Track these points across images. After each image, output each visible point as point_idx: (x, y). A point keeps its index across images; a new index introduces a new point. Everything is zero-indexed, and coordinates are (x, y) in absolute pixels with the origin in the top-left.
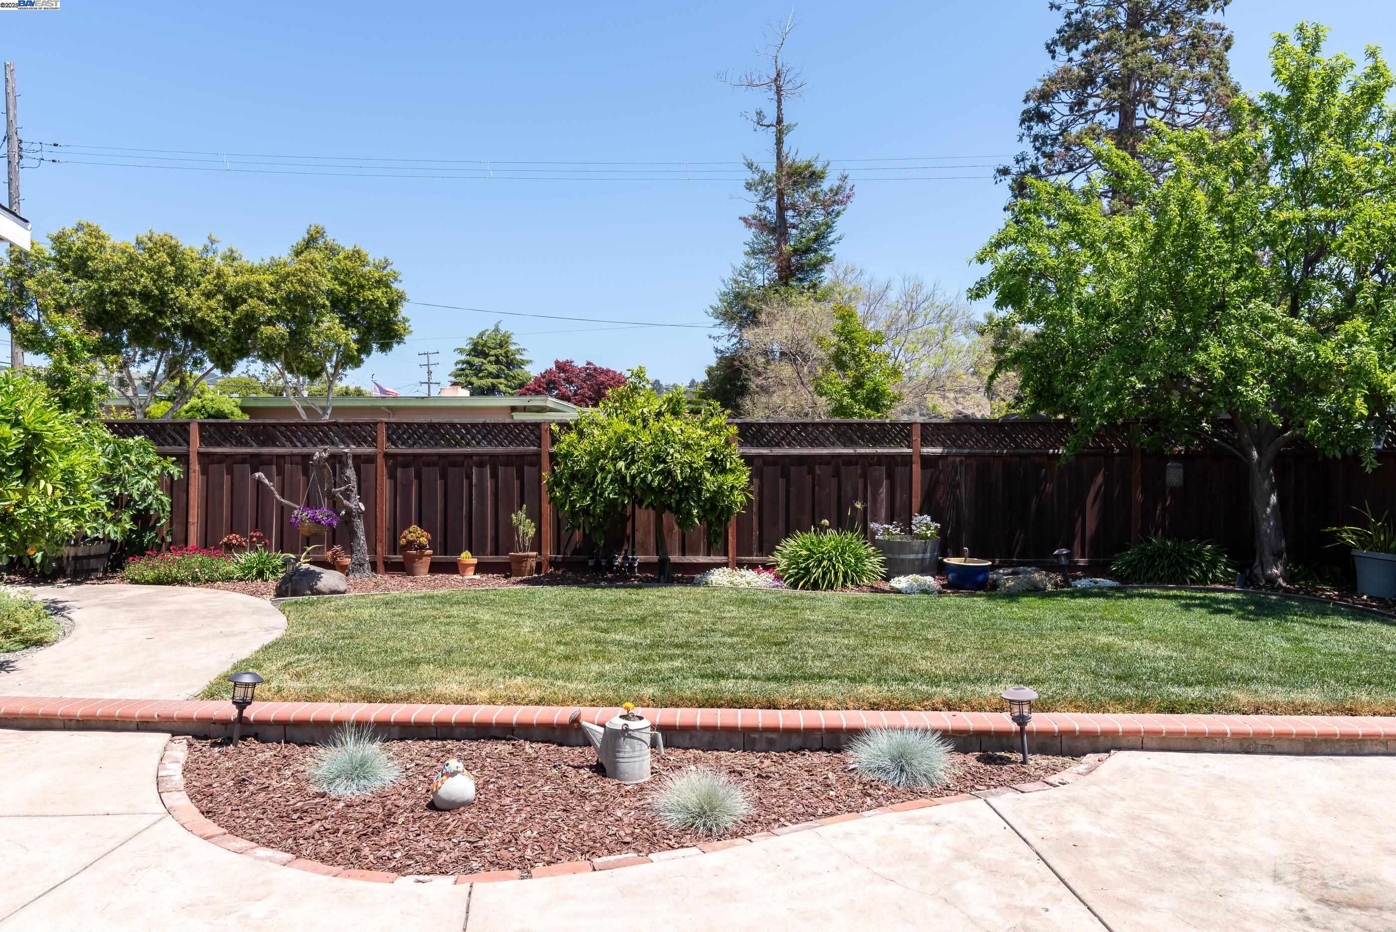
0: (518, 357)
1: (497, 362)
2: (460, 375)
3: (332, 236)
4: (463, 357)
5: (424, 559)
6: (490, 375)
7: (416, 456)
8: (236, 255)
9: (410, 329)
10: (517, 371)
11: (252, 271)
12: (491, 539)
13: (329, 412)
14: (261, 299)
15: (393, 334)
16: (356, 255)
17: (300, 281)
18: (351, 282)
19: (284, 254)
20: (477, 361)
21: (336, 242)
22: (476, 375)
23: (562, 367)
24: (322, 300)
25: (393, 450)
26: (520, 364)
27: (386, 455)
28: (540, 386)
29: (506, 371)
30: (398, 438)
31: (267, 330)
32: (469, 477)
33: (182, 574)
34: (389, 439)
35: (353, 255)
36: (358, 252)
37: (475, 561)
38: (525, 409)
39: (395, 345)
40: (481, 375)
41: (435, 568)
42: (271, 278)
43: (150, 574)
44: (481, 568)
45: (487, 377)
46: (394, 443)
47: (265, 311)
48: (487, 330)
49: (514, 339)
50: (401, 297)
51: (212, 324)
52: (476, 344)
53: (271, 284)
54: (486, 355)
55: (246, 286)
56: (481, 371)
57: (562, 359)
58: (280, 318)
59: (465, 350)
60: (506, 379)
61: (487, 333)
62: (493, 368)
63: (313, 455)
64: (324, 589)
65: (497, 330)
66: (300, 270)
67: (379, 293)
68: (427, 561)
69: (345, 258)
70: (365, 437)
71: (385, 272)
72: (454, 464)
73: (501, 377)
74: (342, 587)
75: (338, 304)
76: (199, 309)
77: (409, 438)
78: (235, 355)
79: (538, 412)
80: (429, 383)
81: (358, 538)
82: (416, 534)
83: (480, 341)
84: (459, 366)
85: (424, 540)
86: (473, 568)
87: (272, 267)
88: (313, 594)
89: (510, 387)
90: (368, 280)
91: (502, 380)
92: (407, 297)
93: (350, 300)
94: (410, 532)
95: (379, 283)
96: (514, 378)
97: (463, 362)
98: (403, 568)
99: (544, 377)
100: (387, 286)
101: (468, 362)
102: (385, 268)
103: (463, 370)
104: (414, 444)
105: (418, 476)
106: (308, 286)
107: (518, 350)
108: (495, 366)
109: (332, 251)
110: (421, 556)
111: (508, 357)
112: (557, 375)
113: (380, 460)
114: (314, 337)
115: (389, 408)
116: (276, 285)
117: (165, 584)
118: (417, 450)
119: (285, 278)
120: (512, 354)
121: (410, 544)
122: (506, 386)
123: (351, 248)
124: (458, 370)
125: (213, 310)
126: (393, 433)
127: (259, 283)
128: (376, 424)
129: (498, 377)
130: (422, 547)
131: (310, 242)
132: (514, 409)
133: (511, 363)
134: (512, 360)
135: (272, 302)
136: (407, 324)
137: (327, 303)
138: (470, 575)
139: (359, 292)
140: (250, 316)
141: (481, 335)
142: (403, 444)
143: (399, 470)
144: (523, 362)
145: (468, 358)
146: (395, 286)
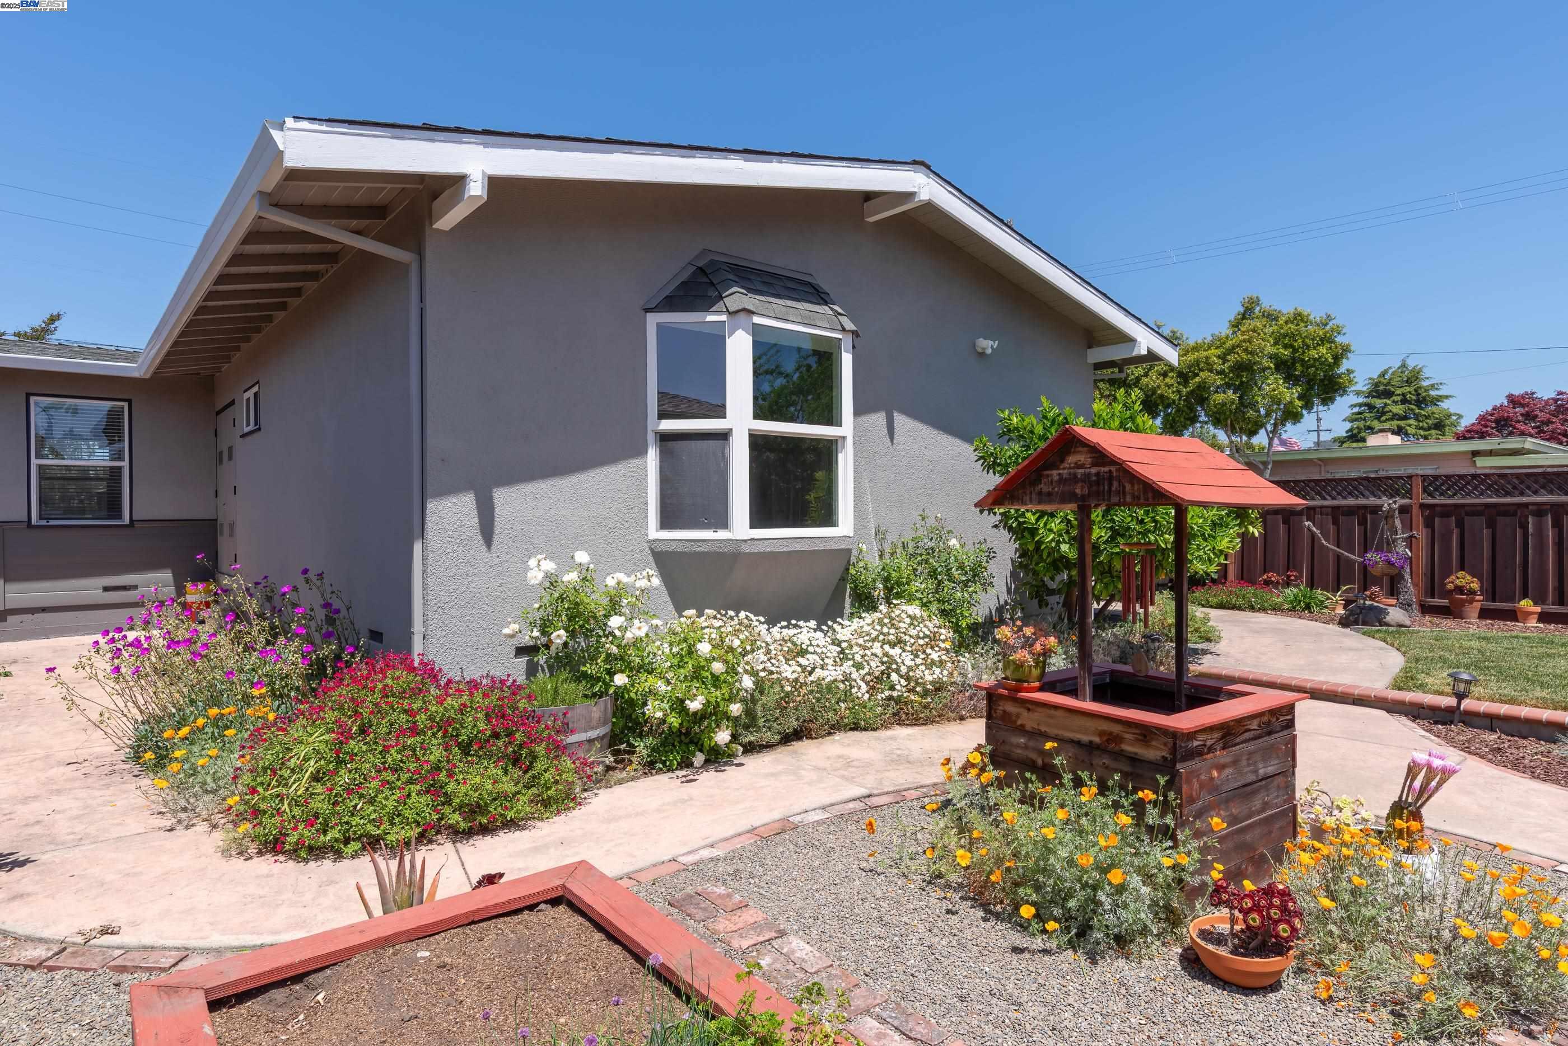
0: (1433, 393)
1: (1404, 401)
2: (1356, 420)
3: (1269, 302)
4: (1361, 400)
5: (1475, 604)
6: (1396, 417)
7: (1456, 506)
8: (1178, 335)
9: (1355, 380)
10: (1430, 409)
11: (1196, 348)
12: (1554, 589)
13: (1270, 467)
14: (1211, 371)
15: (1336, 387)
16: (1298, 317)
17: (1246, 350)
18: (1296, 344)
19: (1224, 330)
20: (1378, 403)
21: (1273, 308)
22: (1378, 418)
23: (1514, 401)
24: (1266, 362)
25: (1430, 501)
26: (1436, 401)
27: (1423, 506)
28: (1486, 426)
29: (1417, 411)
30: (1436, 490)
31: (1220, 398)
32: (1524, 527)
33: (1240, 602)
34: (1425, 490)
35: (1295, 319)
36: (1300, 315)
37: (1538, 609)
38: (1491, 453)
39: (1338, 398)
40: (1383, 418)
41: (1485, 614)
42: (1218, 352)
43: (1214, 601)
44: (1544, 618)
45: (1392, 419)
46: (1430, 495)
47: (1215, 380)
48: (1390, 368)
49: (1426, 373)
50: (1346, 350)
51: (1168, 398)
52: (1376, 385)
53: (1219, 357)
54: (1388, 394)
55: (1197, 362)
56: (1384, 413)
57: (1517, 392)
58: (1228, 386)
59: (1363, 392)
60: (1417, 419)
61: (1390, 372)
62: (1398, 409)
63: (1383, 506)
64: (1392, 623)
65: (1404, 365)
66: (1244, 341)
67: (1323, 350)
68: (1477, 606)
69: (1286, 323)
70: (1398, 490)
71: (1328, 328)
72: (1506, 514)
73: (1410, 418)
74: (1408, 623)
75: (1285, 367)
76: (1159, 387)
77: (1448, 489)
78: (1188, 422)
79: (1510, 455)
80: (1318, 431)
81: (1405, 580)
82: (1463, 579)
83: (1382, 380)
84: (1356, 410)
85: (1475, 586)
86: (1536, 616)
87: (1218, 342)
88: (1381, 625)
89: (1421, 428)
90: (1313, 340)
91: (1411, 422)
92: (1352, 348)
93: (1294, 360)
94: (1458, 578)
95: (1323, 340)
96: (1427, 417)
97: (1360, 405)
98: (1452, 611)
99: (1492, 415)
100: (1331, 341)
101: (1366, 405)
102: (1326, 325)
103: (1360, 413)
104: (1455, 494)
105: (1460, 524)
106: (1252, 353)
107: (1433, 386)
108: (1401, 407)
109: (1271, 317)
110: (1471, 602)
111: (1418, 395)
112: (1511, 411)
113: (1415, 510)
114: (1259, 399)
115: (1320, 459)
116: (1223, 358)
117: (1229, 608)
118: (1457, 500)
119: (1232, 350)
120: (1426, 391)
121: (1460, 590)
122: (1417, 427)
123: (1292, 311)
124: (1353, 414)
125: (1169, 386)
126: (1430, 485)
127: (1207, 358)
128: (1410, 477)
129: (1405, 418)
130: (1472, 592)
131: (1247, 313)
132: (1475, 454)
133: (1421, 401)
134: (1424, 398)
135: (1219, 373)
136: (1352, 376)
137: (1272, 365)
138: (1533, 623)
139: (1304, 352)
140: (1202, 387)
141: (1383, 374)
142: (1441, 494)
143: (1437, 520)
144: (1440, 398)
145: (1365, 400)
146: (1339, 339)
